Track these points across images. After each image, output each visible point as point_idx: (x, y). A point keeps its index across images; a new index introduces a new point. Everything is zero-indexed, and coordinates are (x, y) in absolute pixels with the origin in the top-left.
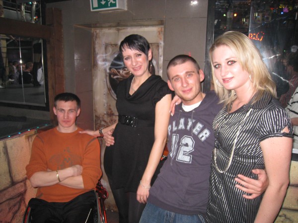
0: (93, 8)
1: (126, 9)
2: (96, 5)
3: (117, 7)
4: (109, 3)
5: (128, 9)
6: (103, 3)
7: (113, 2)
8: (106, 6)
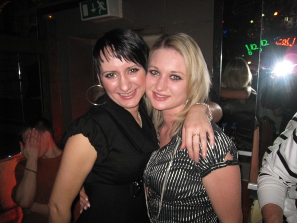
0: (84, 17)
1: (121, 16)
2: (86, 13)
3: (109, 14)
4: (100, 10)
5: (124, 15)
6: (94, 10)
7: (104, 9)
8: (96, 14)
